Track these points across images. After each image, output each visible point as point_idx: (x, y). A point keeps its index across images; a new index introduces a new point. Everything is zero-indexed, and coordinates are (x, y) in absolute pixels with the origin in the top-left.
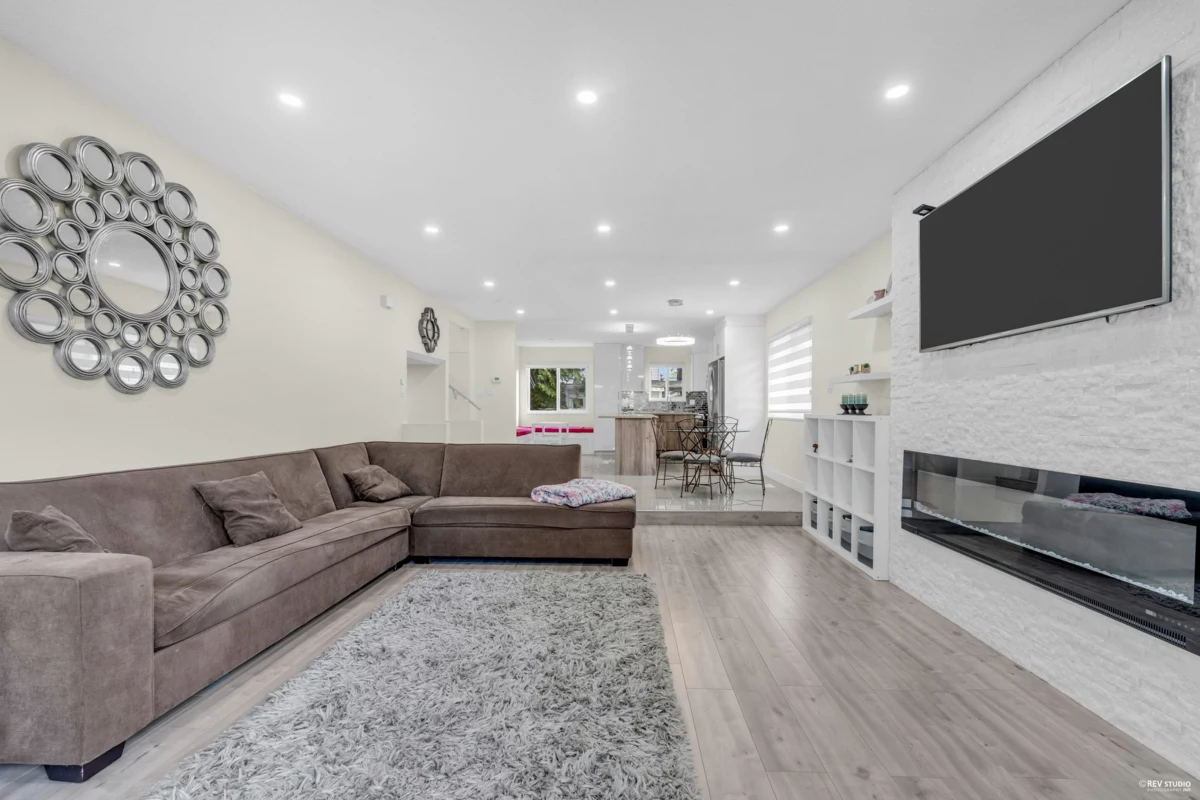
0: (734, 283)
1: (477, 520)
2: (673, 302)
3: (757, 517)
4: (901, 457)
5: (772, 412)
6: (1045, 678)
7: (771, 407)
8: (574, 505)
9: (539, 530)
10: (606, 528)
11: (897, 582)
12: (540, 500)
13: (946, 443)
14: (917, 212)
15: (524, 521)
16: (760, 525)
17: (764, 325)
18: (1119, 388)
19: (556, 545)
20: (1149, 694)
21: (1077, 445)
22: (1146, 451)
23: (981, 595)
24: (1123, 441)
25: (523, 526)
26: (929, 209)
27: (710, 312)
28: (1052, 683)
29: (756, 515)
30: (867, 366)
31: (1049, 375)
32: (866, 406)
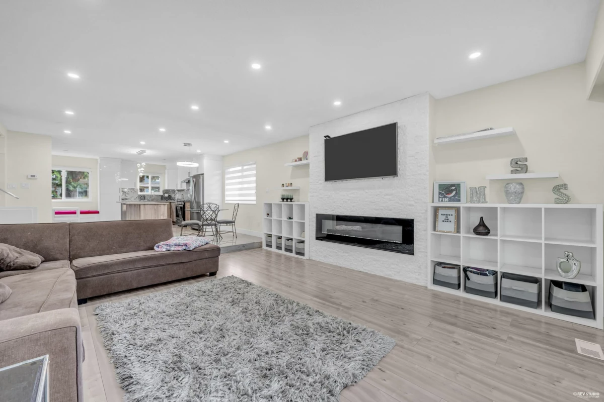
0: (226, 142)
1: (128, 267)
2: (186, 145)
3: (244, 247)
4: (315, 216)
5: (227, 200)
6: (367, 271)
7: (227, 198)
8: (191, 249)
9: (169, 266)
10: (207, 258)
11: (313, 258)
12: (164, 250)
13: (333, 210)
14: (325, 137)
15: (162, 263)
16: (246, 249)
17: (224, 161)
18: (385, 195)
19: (180, 273)
20: (393, 266)
21: (375, 209)
22: (391, 210)
23: (347, 254)
24: (386, 208)
25: (161, 265)
26: (329, 137)
27: (199, 151)
28: (369, 272)
29: (244, 246)
30: (291, 184)
31: (367, 191)
32: (292, 199)
